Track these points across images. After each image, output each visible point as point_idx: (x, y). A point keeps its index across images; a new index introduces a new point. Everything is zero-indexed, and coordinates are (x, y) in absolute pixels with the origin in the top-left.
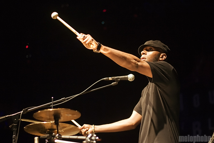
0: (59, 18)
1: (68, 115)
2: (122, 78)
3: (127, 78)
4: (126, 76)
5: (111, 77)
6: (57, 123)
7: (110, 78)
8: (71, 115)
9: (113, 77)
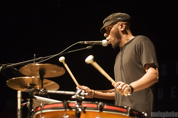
0: (96, 65)
1: (53, 71)
2: (96, 43)
3: (101, 43)
4: (100, 42)
5: (87, 41)
6: (42, 78)
7: (85, 42)
8: (55, 72)
9: (89, 42)
